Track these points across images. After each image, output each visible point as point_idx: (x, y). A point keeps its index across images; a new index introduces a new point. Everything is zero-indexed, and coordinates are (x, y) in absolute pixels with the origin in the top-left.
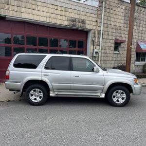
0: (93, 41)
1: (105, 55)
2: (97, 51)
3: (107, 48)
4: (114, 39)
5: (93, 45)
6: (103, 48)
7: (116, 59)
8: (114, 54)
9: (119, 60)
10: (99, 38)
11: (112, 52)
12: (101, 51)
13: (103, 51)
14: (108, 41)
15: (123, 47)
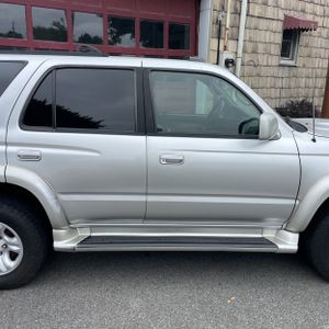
0: (219, 24)
1: (255, 71)
2: (231, 56)
3: (261, 48)
4: (282, 17)
5: (219, 39)
6: (250, 46)
7: (285, 83)
8: (280, 65)
9: (293, 84)
10: (237, 13)
11: (275, 61)
12: (243, 57)
13: (248, 58)
14: (263, 24)
15: (306, 46)
